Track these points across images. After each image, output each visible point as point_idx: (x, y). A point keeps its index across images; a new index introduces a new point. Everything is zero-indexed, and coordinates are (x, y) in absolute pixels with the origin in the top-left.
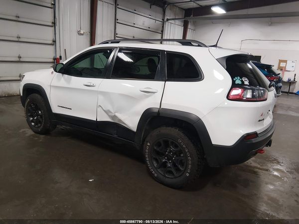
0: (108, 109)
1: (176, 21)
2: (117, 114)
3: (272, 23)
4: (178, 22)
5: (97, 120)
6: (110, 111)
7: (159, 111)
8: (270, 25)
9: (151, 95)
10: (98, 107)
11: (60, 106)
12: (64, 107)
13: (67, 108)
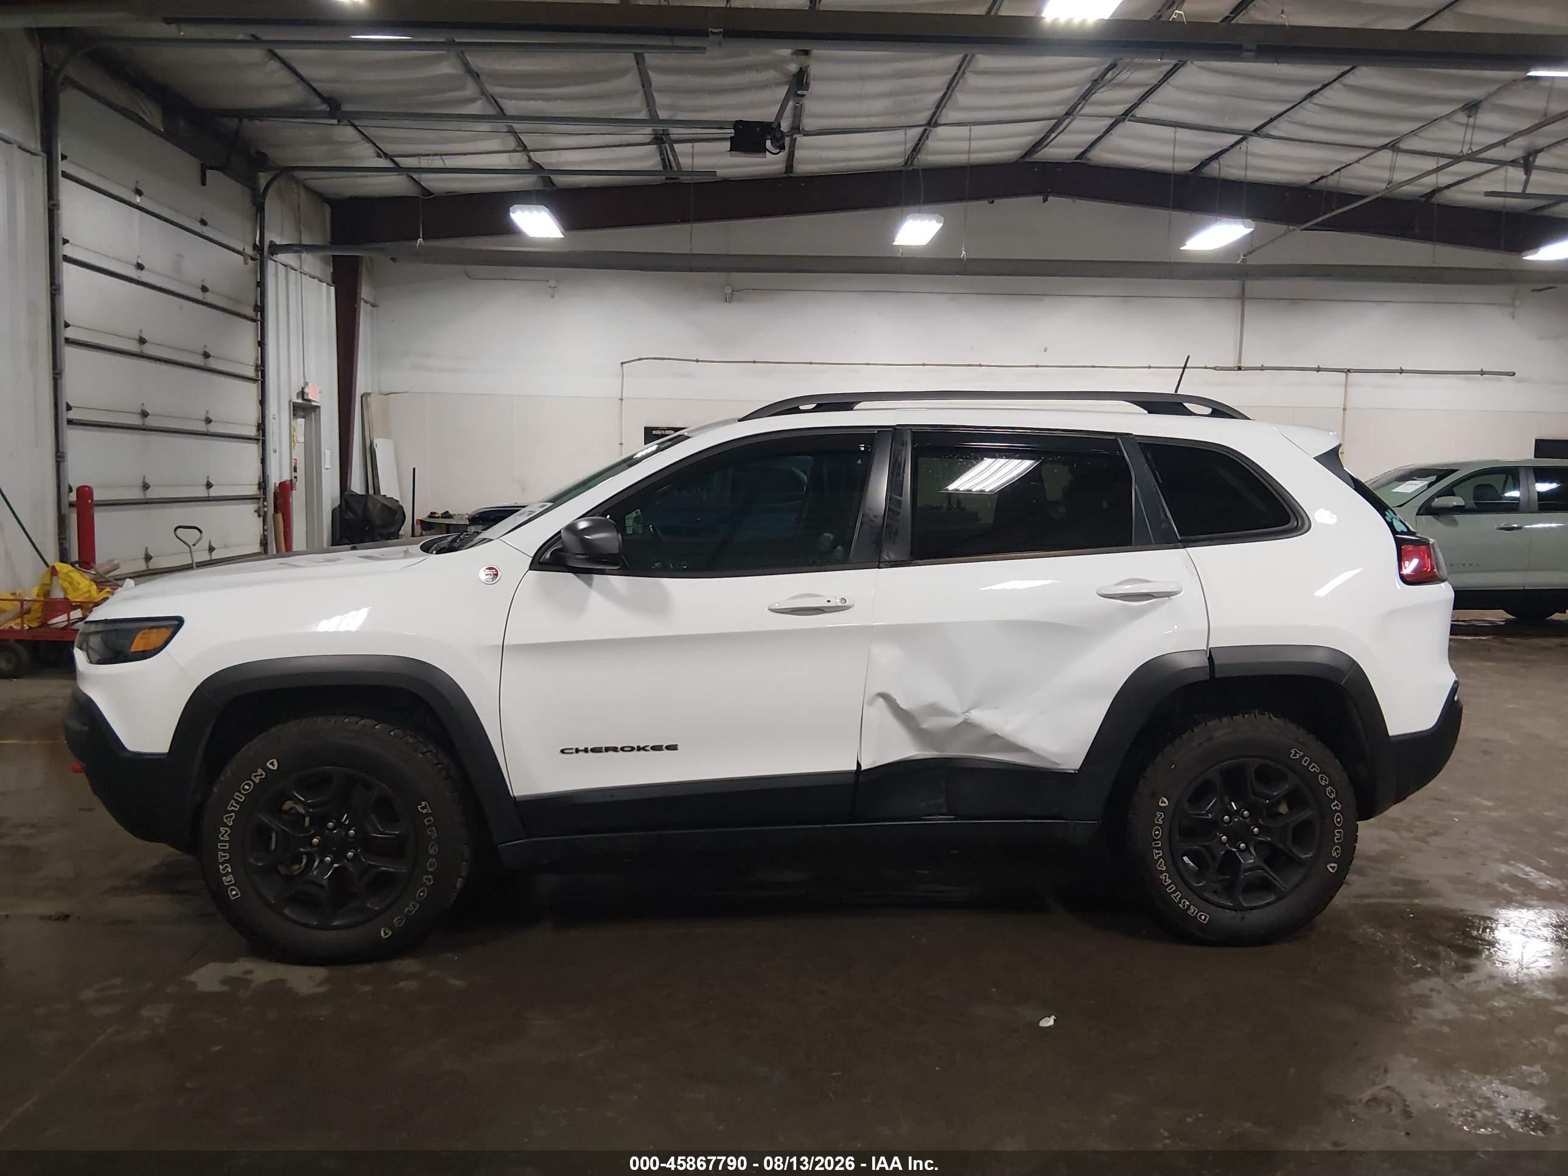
0: (932, 700)
1: (305, 256)
4: (311, 262)
5: (859, 765)
6: (935, 710)
7: (1210, 658)
8: (728, 299)
9: (1153, 607)
10: (870, 703)
11: (577, 751)
12: (615, 749)
13: (639, 749)
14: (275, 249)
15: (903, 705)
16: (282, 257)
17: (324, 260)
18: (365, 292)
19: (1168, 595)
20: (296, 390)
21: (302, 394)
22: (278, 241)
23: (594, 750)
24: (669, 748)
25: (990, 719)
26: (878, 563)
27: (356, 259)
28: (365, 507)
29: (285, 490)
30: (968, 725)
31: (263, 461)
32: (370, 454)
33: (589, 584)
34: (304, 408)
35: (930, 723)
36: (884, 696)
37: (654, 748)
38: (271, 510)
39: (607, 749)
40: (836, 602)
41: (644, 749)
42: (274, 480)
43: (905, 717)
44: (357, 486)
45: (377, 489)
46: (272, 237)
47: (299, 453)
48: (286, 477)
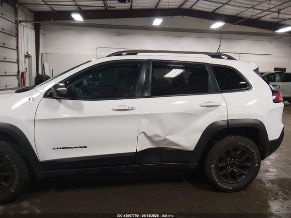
0: (156, 133)
1: (28, 23)
2: (168, 137)
3: (120, 34)
4: (29, 25)
5: (137, 150)
6: (157, 136)
7: (228, 122)
8: (118, 35)
9: (214, 109)
10: (140, 134)
11: (58, 148)
12: (69, 148)
13: (76, 148)
14: (20, 22)
15: (148, 135)
16: (22, 23)
17: (32, 24)
18: (41, 32)
19: (218, 106)
20: (26, 52)
21: (27, 53)
22: (21, 20)
23: (62, 148)
24: (84, 147)
25: (171, 138)
26: (143, 97)
27: (39, 24)
28: (42, 78)
29: (23, 74)
30: (165, 140)
31: (18, 67)
32: (43, 66)
33: (60, 102)
34: (28, 56)
35: (155, 139)
36: (143, 132)
37: (80, 147)
38: (20, 78)
39: (66, 148)
40: (131, 108)
41: (77, 147)
42: (21, 71)
43: (149, 138)
44: (40, 73)
45: (45, 73)
46: (19, 19)
47: (27, 66)
48: (24, 71)
